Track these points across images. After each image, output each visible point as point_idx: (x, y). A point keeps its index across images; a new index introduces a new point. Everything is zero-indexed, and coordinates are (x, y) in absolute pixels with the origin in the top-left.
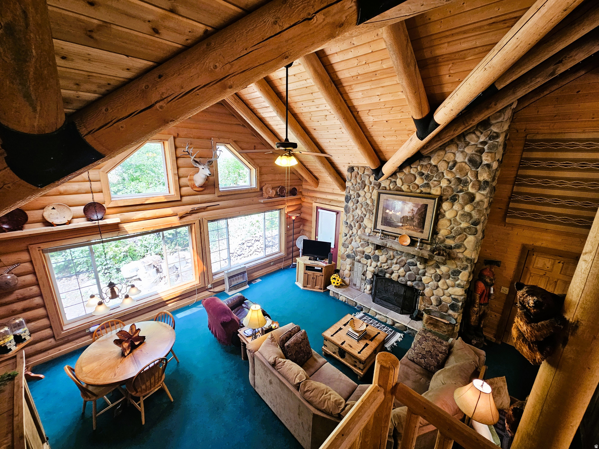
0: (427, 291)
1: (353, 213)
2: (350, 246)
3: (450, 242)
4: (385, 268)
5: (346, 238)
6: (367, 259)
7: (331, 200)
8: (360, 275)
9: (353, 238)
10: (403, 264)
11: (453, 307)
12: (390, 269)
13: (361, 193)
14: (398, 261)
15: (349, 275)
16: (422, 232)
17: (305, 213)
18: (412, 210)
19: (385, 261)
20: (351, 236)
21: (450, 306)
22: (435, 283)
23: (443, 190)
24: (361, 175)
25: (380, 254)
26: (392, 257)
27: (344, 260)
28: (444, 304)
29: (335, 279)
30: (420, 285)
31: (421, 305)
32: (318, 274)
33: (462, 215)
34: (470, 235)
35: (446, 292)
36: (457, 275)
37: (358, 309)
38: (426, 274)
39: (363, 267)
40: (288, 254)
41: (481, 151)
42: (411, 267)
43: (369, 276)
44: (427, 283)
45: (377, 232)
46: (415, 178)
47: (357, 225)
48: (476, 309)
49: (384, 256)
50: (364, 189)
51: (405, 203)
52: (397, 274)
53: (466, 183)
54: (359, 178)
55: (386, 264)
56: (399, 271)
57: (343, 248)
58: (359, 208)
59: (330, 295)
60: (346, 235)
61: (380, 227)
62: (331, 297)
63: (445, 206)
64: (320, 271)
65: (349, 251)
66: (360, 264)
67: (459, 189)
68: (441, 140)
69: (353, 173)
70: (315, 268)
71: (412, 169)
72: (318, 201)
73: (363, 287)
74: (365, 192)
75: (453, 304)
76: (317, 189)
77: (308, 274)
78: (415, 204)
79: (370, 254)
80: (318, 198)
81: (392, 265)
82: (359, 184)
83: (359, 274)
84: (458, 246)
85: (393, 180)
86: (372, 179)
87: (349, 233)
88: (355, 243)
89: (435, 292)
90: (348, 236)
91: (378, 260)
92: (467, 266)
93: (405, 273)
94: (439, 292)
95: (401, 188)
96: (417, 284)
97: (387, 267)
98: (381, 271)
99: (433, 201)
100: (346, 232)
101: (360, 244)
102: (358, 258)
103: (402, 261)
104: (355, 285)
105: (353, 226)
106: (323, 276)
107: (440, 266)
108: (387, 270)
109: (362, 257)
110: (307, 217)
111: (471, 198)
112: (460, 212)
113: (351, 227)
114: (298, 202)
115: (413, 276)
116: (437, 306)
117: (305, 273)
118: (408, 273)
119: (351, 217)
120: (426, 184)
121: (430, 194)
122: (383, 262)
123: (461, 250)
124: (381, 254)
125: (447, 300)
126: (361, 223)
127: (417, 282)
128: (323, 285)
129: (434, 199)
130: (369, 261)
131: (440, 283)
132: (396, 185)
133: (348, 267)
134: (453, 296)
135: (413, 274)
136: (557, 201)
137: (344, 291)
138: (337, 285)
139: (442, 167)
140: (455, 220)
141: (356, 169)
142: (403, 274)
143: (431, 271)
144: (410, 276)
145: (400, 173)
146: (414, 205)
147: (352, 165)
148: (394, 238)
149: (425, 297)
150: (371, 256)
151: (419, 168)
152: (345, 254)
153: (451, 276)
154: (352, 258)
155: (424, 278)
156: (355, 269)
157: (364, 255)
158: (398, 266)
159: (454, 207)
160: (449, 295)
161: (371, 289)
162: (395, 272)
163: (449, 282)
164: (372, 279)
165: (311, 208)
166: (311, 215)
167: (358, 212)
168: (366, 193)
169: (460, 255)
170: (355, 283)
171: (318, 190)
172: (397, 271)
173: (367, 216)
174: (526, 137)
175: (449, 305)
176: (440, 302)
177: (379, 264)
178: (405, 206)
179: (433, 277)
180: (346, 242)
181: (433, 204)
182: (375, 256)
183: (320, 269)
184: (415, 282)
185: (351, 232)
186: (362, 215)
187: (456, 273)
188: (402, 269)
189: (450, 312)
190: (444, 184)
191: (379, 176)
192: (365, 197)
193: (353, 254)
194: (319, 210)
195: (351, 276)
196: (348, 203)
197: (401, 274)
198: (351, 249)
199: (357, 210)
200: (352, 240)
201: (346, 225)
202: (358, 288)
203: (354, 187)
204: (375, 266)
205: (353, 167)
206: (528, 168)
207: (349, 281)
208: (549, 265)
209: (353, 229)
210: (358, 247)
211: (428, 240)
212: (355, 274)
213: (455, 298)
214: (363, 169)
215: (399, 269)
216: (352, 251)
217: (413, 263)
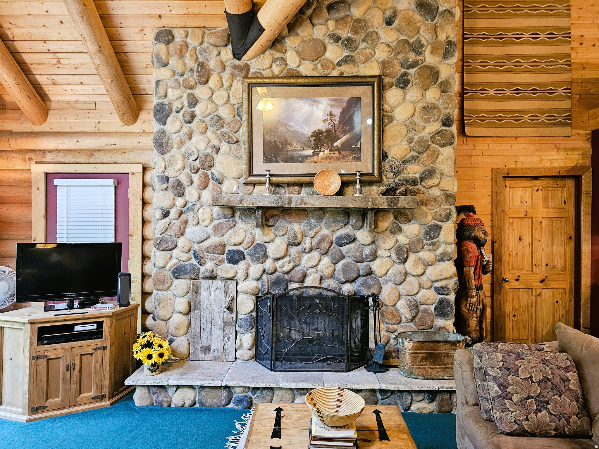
0: (386, 294)
1: (183, 150)
2: (182, 242)
3: (412, 170)
4: (286, 269)
5: (167, 220)
6: (235, 262)
7: (92, 153)
8: (220, 314)
9: (189, 216)
10: (325, 245)
11: (441, 309)
12: (297, 268)
13: (201, 92)
14: (314, 244)
15: (186, 325)
16: (358, 159)
18: (331, 114)
19: (283, 253)
20: (181, 213)
21: (435, 308)
22: (400, 267)
23: (384, 64)
24: (195, 48)
25: (268, 239)
26: (299, 236)
27: (166, 285)
28: (425, 310)
29: (149, 345)
30: (372, 282)
32: (89, 345)
33: (425, 109)
34: (443, 146)
35: (424, 278)
36: (437, 234)
37: (239, 407)
38: (379, 253)
39: (226, 287)
42: (345, 249)
43: (247, 305)
44: (383, 273)
45: (254, 184)
46: (325, 48)
47: (196, 178)
48: (474, 300)
49: (278, 240)
50: (207, 82)
51: (314, 101)
52: (317, 276)
53: (418, 48)
54: (191, 56)
55: (287, 259)
56: (319, 267)
57: (160, 252)
58: (196, 132)
59: (136, 404)
60: (166, 214)
62: (142, 409)
63: (393, 95)
64: (97, 334)
65: (178, 256)
66: (215, 283)
67: (411, 60)
69: (171, 45)
70: (77, 329)
71: (315, 28)
72: (49, 157)
73: (230, 345)
74: (210, 89)
75: (441, 302)
76: (45, 127)
77: (50, 355)
78: (334, 100)
79: (241, 248)
80: (50, 151)
81: (300, 258)
82: (192, 70)
83: (215, 313)
84: (429, 174)
85: (278, 55)
86: (227, 53)
87: (173, 205)
88: (197, 228)
89: (403, 289)
90: (173, 213)
91: (265, 256)
92: (450, 210)
93: (333, 266)
95: (298, 72)
96: (363, 284)
97: (291, 266)
98: (277, 282)
99: (368, 89)
100: (166, 204)
101: (209, 230)
102: (209, 266)
103: (323, 239)
104: (207, 349)
105: (185, 182)
106: (105, 348)
107: (402, 226)
108: (292, 274)
109: (221, 261)
111: (434, 74)
112: (419, 106)
113: (179, 189)
115: (353, 266)
116: (412, 320)
117: (35, 358)
118: (339, 265)
119: (179, 158)
120: (348, 56)
121: (358, 76)
122: (278, 256)
123: (434, 181)
124: (272, 237)
125: (429, 297)
126: (209, 173)
127: (362, 279)
128: (106, 382)
129: (371, 84)
130: (242, 265)
131: (409, 266)
132: (286, 64)
133: (181, 304)
134: (437, 284)
135: (348, 264)
136: (519, 91)
137: (182, 374)
138: (160, 361)
139: (374, 20)
140: (413, 123)
141: (179, 35)
142: (330, 270)
143: (387, 244)
144: (345, 270)
145: (292, 38)
146: (333, 103)
147: (166, 23)
148: (297, 188)
149: (384, 308)
150: (245, 252)
151: (331, 24)
152: (168, 267)
153: (425, 241)
154: (190, 273)
155: (376, 266)
156: (204, 302)
157: (225, 256)
158: (315, 254)
159: (408, 97)
160: (429, 284)
161: (257, 343)
162: (309, 271)
163: (426, 255)
164: (254, 314)
165: (28, 184)
166: (28, 203)
167: (198, 143)
168: (213, 92)
169: (436, 192)
170: (205, 344)
171: (49, 129)
172: (314, 270)
173: (222, 150)
175: (432, 308)
176: (415, 307)
177: (268, 264)
178: (314, 108)
179: (394, 256)
180: (171, 232)
181: (370, 94)
182: (255, 248)
183: (95, 326)
184: (358, 282)
185: (180, 201)
186: (209, 151)
187: (433, 232)
188: (326, 260)
189: (440, 322)
190: (382, 54)
191: (248, 41)
192: (213, 102)
193: (194, 261)
195: (192, 327)
196: (164, 124)
197: (327, 272)
198: (187, 249)
199: (194, 139)
200: (186, 222)
201: (165, 186)
202: (215, 354)
203: (177, 80)
204: (260, 274)
205: (171, 31)
206: (475, 43)
207: (187, 346)
208: (527, 197)
209: (186, 193)
210: (205, 236)
211: (372, 174)
212: (205, 316)
213: (442, 288)
214: (199, 33)
215: (320, 261)
216: (187, 255)
217: (347, 236)
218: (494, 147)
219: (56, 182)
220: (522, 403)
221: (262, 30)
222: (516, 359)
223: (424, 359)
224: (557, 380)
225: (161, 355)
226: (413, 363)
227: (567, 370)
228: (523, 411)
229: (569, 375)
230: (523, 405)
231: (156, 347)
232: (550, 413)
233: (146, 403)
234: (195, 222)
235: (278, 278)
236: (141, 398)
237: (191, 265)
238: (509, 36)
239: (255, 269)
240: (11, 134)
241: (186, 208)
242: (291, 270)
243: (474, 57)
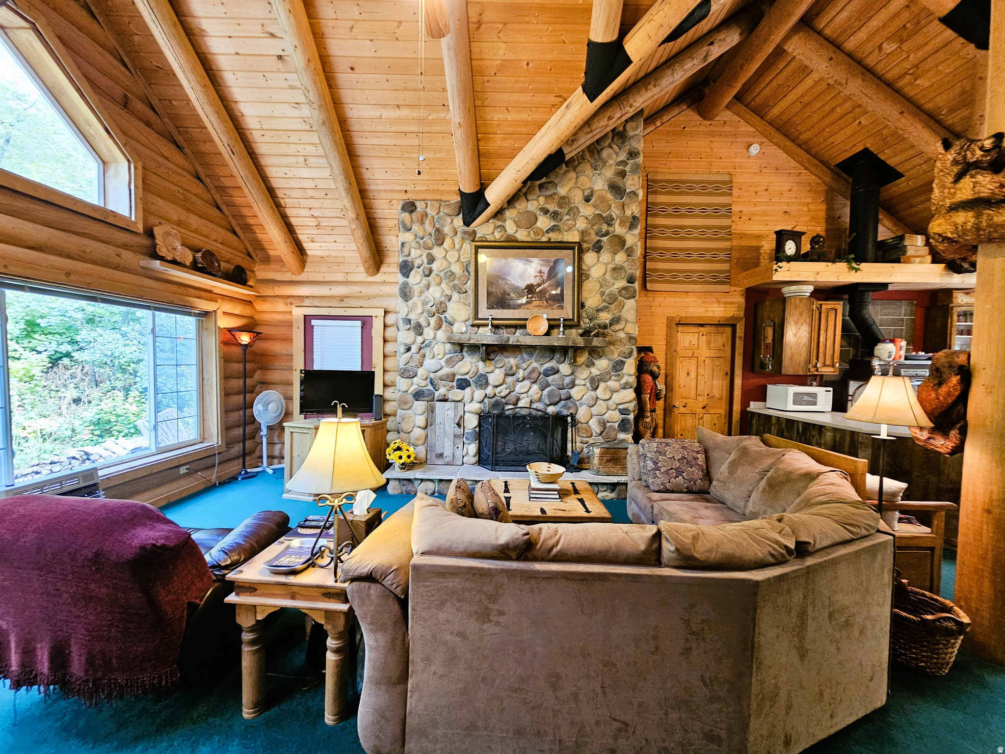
0: (582, 414)
1: (422, 298)
2: (421, 372)
3: (605, 317)
4: (503, 394)
5: (409, 354)
6: (463, 388)
7: (342, 298)
8: (451, 428)
9: (427, 351)
10: (535, 375)
11: (623, 426)
12: (512, 394)
13: (437, 252)
14: (526, 374)
15: (424, 437)
16: (562, 308)
17: (267, 338)
18: (541, 272)
19: (501, 382)
20: (420, 349)
21: (619, 426)
22: (593, 393)
23: (583, 233)
24: (433, 217)
25: (489, 370)
26: (514, 368)
27: (408, 406)
28: (611, 426)
29: (399, 449)
30: (571, 405)
31: (576, 443)
33: (614, 269)
34: (628, 298)
35: (610, 402)
36: (621, 368)
38: (577, 382)
39: (456, 408)
41: (623, 174)
42: (550, 379)
43: (472, 422)
44: (580, 398)
45: (479, 326)
46: (537, 219)
47: (433, 321)
48: (648, 420)
49: (497, 371)
50: (442, 244)
51: (528, 261)
52: (528, 400)
53: (609, 221)
54: (430, 223)
55: (504, 386)
56: (530, 393)
57: (403, 379)
58: (433, 284)
60: (409, 349)
61: (484, 312)
62: (395, 496)
63: (589, 258)
65: (418, 383)
66: (447, 405)
67: (604, 230)
69: (413, 214)
71: (529, 202)
72: (307, 302)
73: (459, 453)
74: (445, 249)
75: (623, 420)
76: (302, 277)
78: (543, 260)
79: (467, 377)
80: (307, 297)
81: (514, 386)
82: (430, 234)
83: (447, 428)
84: (616, 320)
85: (499, 223)
86: (459, 221)
87: (414, 342)
88: (433, 361)
89: (594, 410)
90: (414, 348)
91: (487, 383)
92: (632, 349)
93: (540, 392)
94: (600, 407)
95: (515, 237)
96: (564, 406)
97: (507, 392)
98: (496, 405)
99: (570, 252)
100: (409, 341)
101: (443, 362)
102: (442, 391)
103: (533, 371)
104: (441, 455)
105: (424, 324)
107: (595, 361)
108: (508, 398)
109: (452, 387)
110: (277, 347)
111: (621, 242)
112: (610, 266)
113: (419, 329)
115: (556, 392)
116: (600, 434)
118: (546, 392)
119: (420, 305)
120: (554, 226)
121: (562, 241)
122: (497, 384)
123: (620, 326)
124: (492, 368)
125: (615, 416)
126: (442, 316)
127: (563, 402)
129: (572, 248)
130: (468, 390)
131: (600, 392)
132: (506, 231)
133: (421, 421)
134: (621, 407)
135: (552, 390)
139: (577, 197)
140: (605, 280)
141: (420, 206)
142: (539, 395)
143: (583, 375)
144: (550, 395)
145: (511, 210)
146: (543, 262)
147: (410, 197)
148: (513, 330)
149: (579, 425)
150: (471, 380)
151: (542, 200)
152: (410, 392)
153: (612, 373)
154: (428, 396)
155: (574, 392)
156: (438, 419)
157: (455, 384)
158: (527, 383)
159: (601, 259)
160: (614, 407)
161: (479, 452)
162: (522, 396)
163: (613, 384)
164: (477, 429)
165: (287, 323)
166: (289, 340)
167: (435, 293)
168: (447, 252)
169: (622, 335)
170: (439, 452)
171: (305, 279)
172: (525, 395)
173: (453, 299)
174: (647, 176)
175: (616, 425)
176: (603, 424)
177: (489, 390)
178: (528, 266)
179: (588, 385)
180: (412, 364)
181: (571, 256)
182: (479, 377)
184: (560, 405)
185: (420, 339)
186: (443, 299)
187: (618, 366)
188: (535, 387)
189: (622, 436)
190: (581, 224)
191: (476, 213)
192: (447, 260)
193: (430, 387)
194: (314, 322)
195: (429, 438)
196: (408, 277)
197: (536, 397)
198: (424, 377)
199: (431, 289)
200: (424, 356)
201: (408, 326)
202: (447, 460)
203: (418, 242)
204: (482, 398)
205: (414, 203)
206: (656, 215)
207: (425, 453)
208: (695, 341)
209: (425, 333)
210: (440, 367)
211: (573, 320)
212: (439, 429)
213: (624, 409)
214: (436, 204)
215: (530, 388)
216: (425, 382)
217: (552, 368)
218: (669, 300)
220: (667, 473)
221: (488, 205)
222: (666, 446)
223: (608, 461)
224: (690, 459)
225: (409, 457)
226: (600, 464)
227: (698, 452)
228: (667, 477)
229: (699, 456)
230: (668, 474)
231: (404, 450)
232: (684, 478)
233: (397, 492)
234: (432, 356)
235: (497, 401)
236: (394, 488)
237: (428, 390)
238: (683, 210)
239: (479, 394)
240: (274, 282)
241: (424, 345)
242: (507, 395)
243: (656, 226)
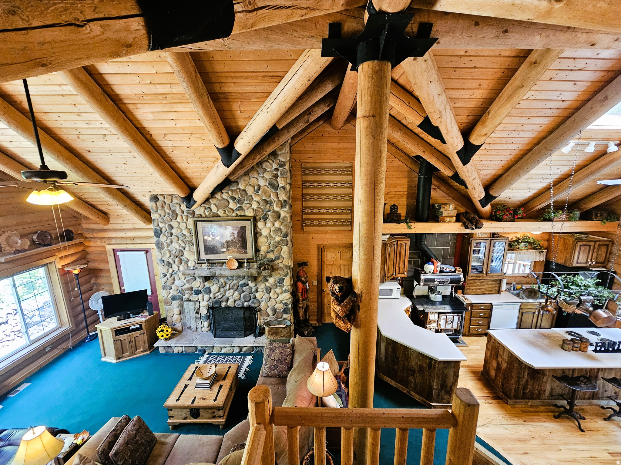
0: (263, 306)
1: (169, 248)
2: (173, 286)
3: (271, 256)
4: (219, 297)
5: (166, 278)
6: (198, 294)
7: (133, 238)
8: (193, 315)
9: (175, 276)
10: (235, 287)
11: (285, 311)
12: (225, 297)
13: (173, 223)
14: (231, 287)
15: (180, 319)
16: (246, 252)
17: (94, 261)
18: (233, 233)
19: (217, 291)
20: (172, 275)
21: (283, 311)
22: (267, 295)
23: (255, 211)
24: (169, 204)
25: (211, 285)
26: (224, 284)
27: (169, 304)
28: (279, 312)
30: (256, 302)
31: (261, 320)
32: (137, 333)
33: (274, 231)
34: (284, 246)
35: (277, 300)
37: (200, 353)
38: (259, 290)
39: (195, 304)
40: (77, 324)
41: (276, 176)
42: (244, 288)
43: (204, 311)
44: (261, 297)
45: (202, 263)
46: (229, 203)
47: (177, 260)
48: (301, 305)
49: (215, 286)
50: (176, 219)
51: (225, 228)
52: (233, 300)
53: (271, 203)
54: (167, 208)
55: (219, 293)
56: (234, 296)
57: (164, 291)
58: (174, 241)
59: (161, 352)
60: (165, 275)
61: (204, 256)
62: (162, 354)
63: (260, 225)
64: (140, 328)
65: (173, 292)
66: (190, 303)
67: (267, 209)
68: (244, 167)
69: (157, 203)
70: (131, 328)
71: (223, 194)
72: (113, 241)
73: (199, 326)
74: (178, 222)
75: (285, 308)
76: (109, 227)
77: (121, 339)
78: (234, 227)
79: (200, 289)
80: (113, 238)
81: (225, 292)
82: (169, 214)
83: (191, 314)
84: (278, 258)
85: (207, 206)
86: (184, 207)
87: (168, 272)
88: (179, 281)
89: (269, 304)
90: (168, 275)
91: (210, 292)
92: (288, 272)
93: (239, 296)
94: (272, 302)
95: (217, 214)
96: (253, 302)
97: (221, 296)
98: (216, 302)
99: (249, 222)
100: (165, 272)
101: (185, 281)
102: (186, 296)
103: (234, 285)
104: (190, 328)
105: (172, 262)
106: (144, 333)
107: (268, 279)
108: (222, 299)
109: (192, 294)
110: (101, 266)
111: (278, 216)
112: (273, 229)
113: (170, 265)
114: (80, 249)
115: (248, 295)
116: (274, 315)
117: (115, 341)
118: (242, 295)
119: (167, 252)
120: (239, 207)
121: (244, 216)
122: (215, 292)
123: (280, 261)
124: (212, 284)
125: (280, 307)
126: (182, 258)
127: (252, 300)
128: (147, 345)
129: (250, 220)
130: (200, 295)
131: (271, 294)
132: (212, 211)
133: (177, 311)
134: (283, 302)
135: (246, 294)
136: (328, 210)
137: (178, 341)
138: (167, 337)
139: (250, 191)
140: (270, 236)
141: (161, 199)
142: (238, 297)
143: (261, 286)
144: (245, 297)
145: (213, 199)
147: (154, 193)
148: (221, 264)
149: (262, 311)
150: (202, 290)
151: (230, 193)
152: (169, 297)
153: (278, 285)
154: (178, 299)
155: (257, 295)
156: (186, 310)
157: (193, 292)
158: (232, 291)
159: (267, 225)
160: (280, 302)
161: (209, 325)
162: (230, 298)
163: (278, 290)
164: (208, 314)
165: (105, 253)
166: (107, 262)
167: (175, 246)
168: (179, 223)
169: (281, 265)
170: (189, 326)
171: (111, 228)
172: (232, 297)
173: (186, 248)
174: (301, 165)
175: (282, 310)
176: (275, 311)
177: (212, 295)
178: (225, 230)
179: (265, 291)
180: (168, 283)
181: (250, 224)
182: (205, 289)
183: (139, 326)
184: (251, 301)
185: (170, 270)
186: (181, 248)
187: (281, 281)
189: (285, 316)
190: (255, 205)
191: (191, 204)
192: (180, 228)
193: (179, 294)
195: (182, 320)
196: (159, 238)
197: (237, 298)
198: (176, 290)
199: (173, 244)
200: (174, 279)
201: (163, 264)
202: (193, 330)
203: (162, 218)
204: (208, 299)
205: (157, 196)
206: (308, 188)
207: (181, 326)
209: (173, 267)
210: (183, 284)
211: (253, 259)
212: (187, 316)
213: (285, 303)
214: (170, 198)
215: (234, 294)
216: (177, 292)
217: (244, 284)
218: (318, 236)
219: (118, 253)
220: (270, 368)
221: (195, 201)
223: (272, 334)
225: (167, 335)
226: (269, 335)
228: (270, 370)
231: (165, 332)
232: (277, 370)
234: (178, 279)
235: (216, 301)
236: (162, 350)
237: (179, 296)
238: (324, 185)
239: (206, 297)
240: (93, 230)
241: (173, 273)
242: (221, 298)
243: (308, 194)
